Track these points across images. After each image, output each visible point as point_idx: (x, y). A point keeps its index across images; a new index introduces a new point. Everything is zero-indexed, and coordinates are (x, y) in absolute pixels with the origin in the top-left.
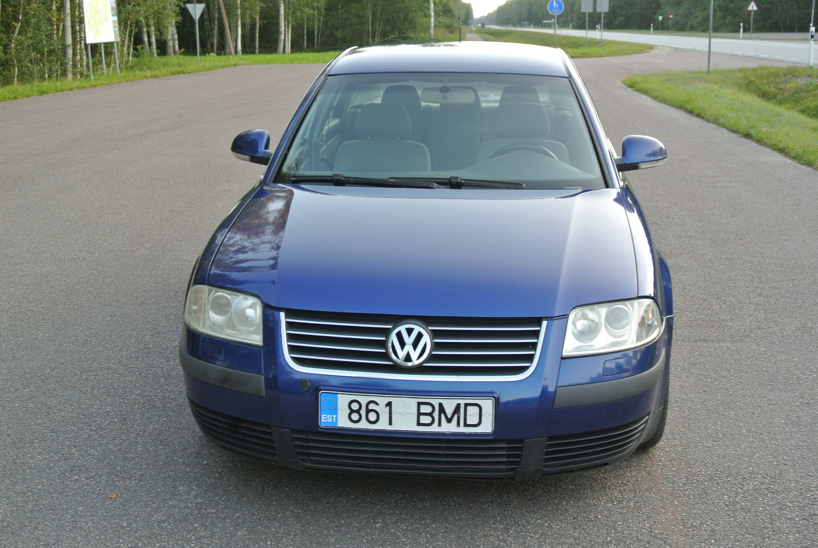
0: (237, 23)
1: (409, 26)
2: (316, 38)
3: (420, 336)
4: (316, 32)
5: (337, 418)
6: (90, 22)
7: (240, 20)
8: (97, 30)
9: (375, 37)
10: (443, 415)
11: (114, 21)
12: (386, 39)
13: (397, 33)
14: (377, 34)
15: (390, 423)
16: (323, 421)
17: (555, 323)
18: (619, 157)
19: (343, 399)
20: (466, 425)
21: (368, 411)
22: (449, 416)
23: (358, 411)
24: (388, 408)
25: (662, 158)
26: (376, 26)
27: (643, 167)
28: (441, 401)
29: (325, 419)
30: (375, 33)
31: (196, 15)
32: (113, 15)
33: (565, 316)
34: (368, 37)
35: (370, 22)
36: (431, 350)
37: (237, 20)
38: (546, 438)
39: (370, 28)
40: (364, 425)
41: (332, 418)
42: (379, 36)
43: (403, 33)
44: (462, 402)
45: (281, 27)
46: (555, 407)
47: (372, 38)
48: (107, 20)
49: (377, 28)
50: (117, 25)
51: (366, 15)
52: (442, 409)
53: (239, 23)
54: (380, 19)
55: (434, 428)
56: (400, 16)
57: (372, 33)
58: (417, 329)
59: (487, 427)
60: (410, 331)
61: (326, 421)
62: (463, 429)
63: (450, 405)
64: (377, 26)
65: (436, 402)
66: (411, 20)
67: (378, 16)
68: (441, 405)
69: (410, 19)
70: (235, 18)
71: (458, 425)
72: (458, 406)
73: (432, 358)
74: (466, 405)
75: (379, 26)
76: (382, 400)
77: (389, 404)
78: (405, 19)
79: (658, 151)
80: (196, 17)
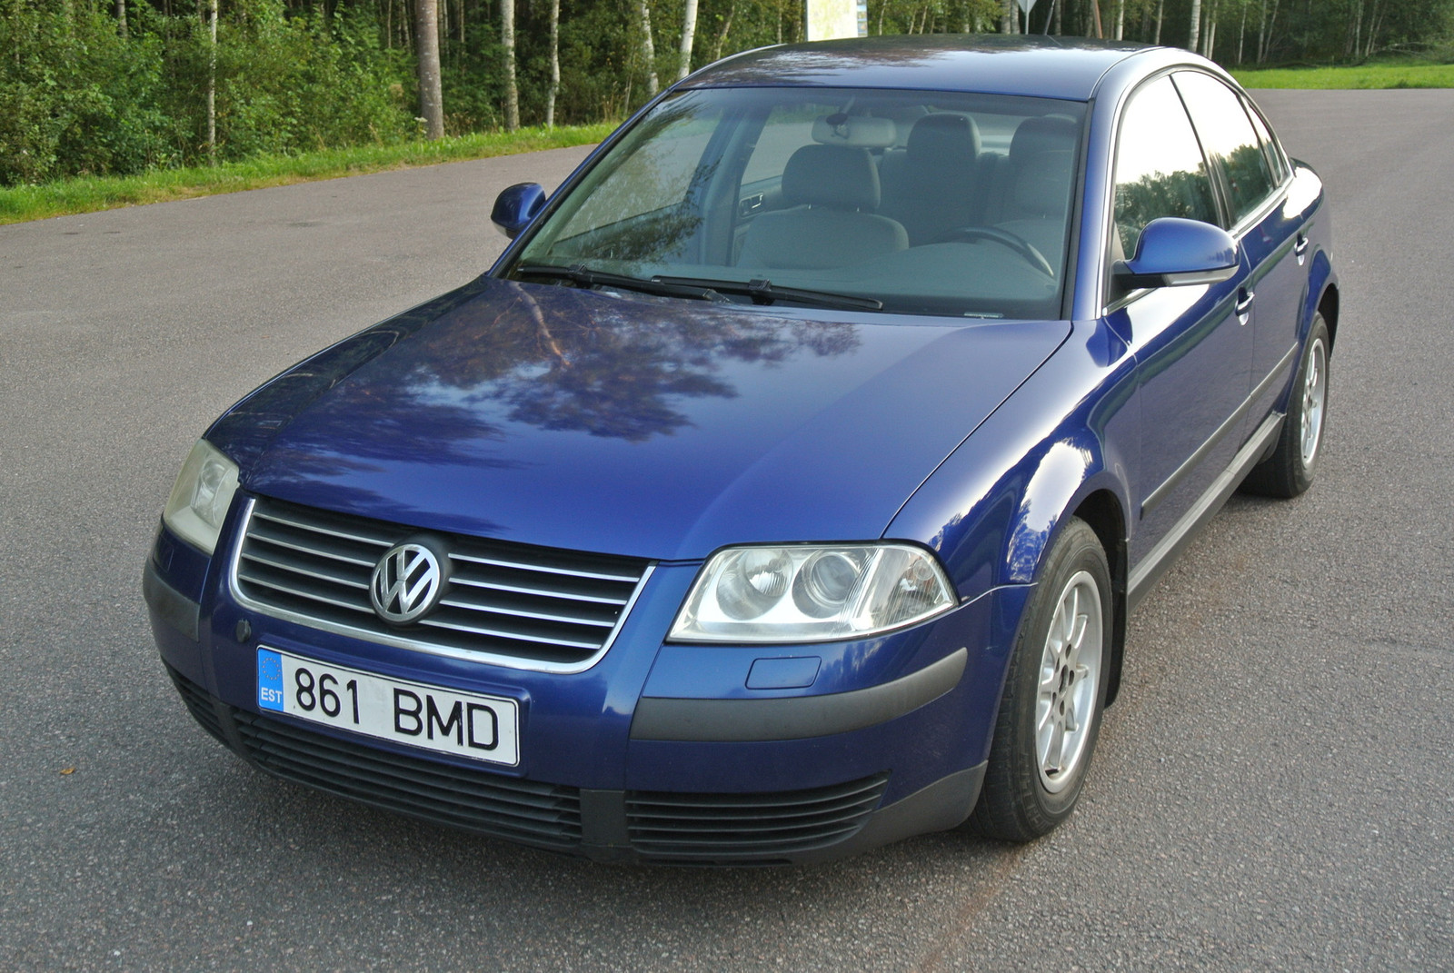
0: (1116, 19)
1: (1430, 28)
2: (1261, 46)
3: (424, 566)
4: (1262, 36)
5: (282, 696)
6: (816, 14)
7: (1122, 14)
8: (828, 28)
9: (1365, 47)
10: (434, 718)
11: (859, 13)
12: (1384, 49)
13: (1405, 39)
14: (1370, 40)
15: (356, 720)
16: (263, 698)
17: (672, 573)
18: (1127, 261)
19: (290, 664)
20: (472, 744)
21: (324, 693)
22: (445, 723)
23: (309, 690)
24: (351, 690)
25: (1228, 264)
26: (1369, 26)
27: (1175, 283)
28: (431, 693)
29: (264, 696)
30: (1367, 38)
31: (1026, 5)
32: (858, 4)
33: (701, 563)
34: (1354, 46)
35: (1359, 20)
36: (439, 596)
37: (1118, 15)
38: (623, 792)
39: (1358, 31)
40: (317, 716)
41: (276, 695)
42: (1373, 44)
43: (1418, 39)
44: (465, 700)
45: (1194, 28)
46: (632, 735)
47: (1360, 49)
48: (847, 12)
49: (1372, 30)
50: (865, 19)
51: (1353, 7)
52: (433, 710)
53: (1121, 19)
54: (1379, 15)
55: (421, 741)
56: (1414, 9)
57: (1361, 40)
58: (424, 554)
59: (507, 753)
60: (411, 555)
61: (266, 699)
62: (466, 751)
63: (445, 701)
64: (1372, 26)
65: (422, 693)
66: (1436, 17)
67: (1375, 8)
68: (430, 699)
69: (1434, 14)
70: (1113, 12)
71: (460, 741)
72: (458, 706)
73: (437, 610)
74: (471, 707)
75: (1375, 27)
76: (343, 675)
77: (352, 685)
78: (1425, 14)
79: (1224, 254)
80: (1026, 9)
